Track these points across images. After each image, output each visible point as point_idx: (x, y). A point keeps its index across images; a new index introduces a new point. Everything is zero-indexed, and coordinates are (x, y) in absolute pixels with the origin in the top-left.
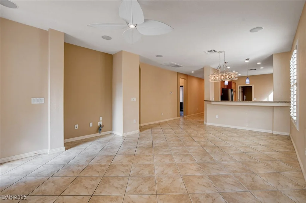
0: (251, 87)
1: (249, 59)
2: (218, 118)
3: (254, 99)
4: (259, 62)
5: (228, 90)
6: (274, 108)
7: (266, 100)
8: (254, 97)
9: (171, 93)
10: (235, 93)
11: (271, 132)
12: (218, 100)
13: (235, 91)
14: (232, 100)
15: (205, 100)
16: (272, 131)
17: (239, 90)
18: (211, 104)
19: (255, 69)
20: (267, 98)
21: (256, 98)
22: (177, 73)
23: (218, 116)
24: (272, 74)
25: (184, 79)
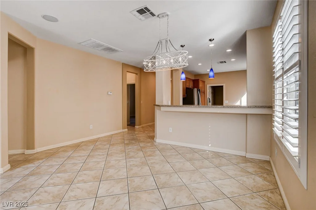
0: (222, 86)
1: (213, 39)
2: (171, 131)
3: (225, 102)
4: (229, 49)
5: (193, 89)
6: (249, 117)
7: (238, 104)
8: (226, 100)
9: (109, 93)
10: (204, 94)
11: (243, 154)
12: (178, 105)
13: (204, 92)
14: (198, 104)
15: (156, 104)
16: (245, 153)
17: (208, 91)
18: (160, 110)
19: (225, 62)
20: (239, 101)
21: (227, 101)
22: (123, 63)
23: (171, 128)
24: (245, 71)
25: (136, 74)
